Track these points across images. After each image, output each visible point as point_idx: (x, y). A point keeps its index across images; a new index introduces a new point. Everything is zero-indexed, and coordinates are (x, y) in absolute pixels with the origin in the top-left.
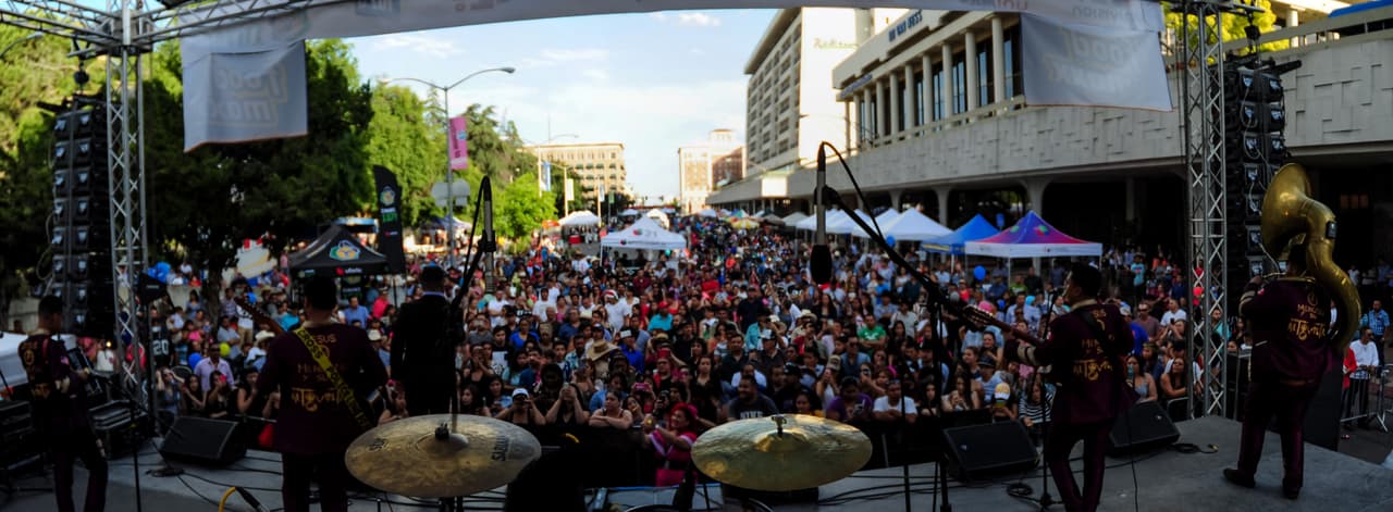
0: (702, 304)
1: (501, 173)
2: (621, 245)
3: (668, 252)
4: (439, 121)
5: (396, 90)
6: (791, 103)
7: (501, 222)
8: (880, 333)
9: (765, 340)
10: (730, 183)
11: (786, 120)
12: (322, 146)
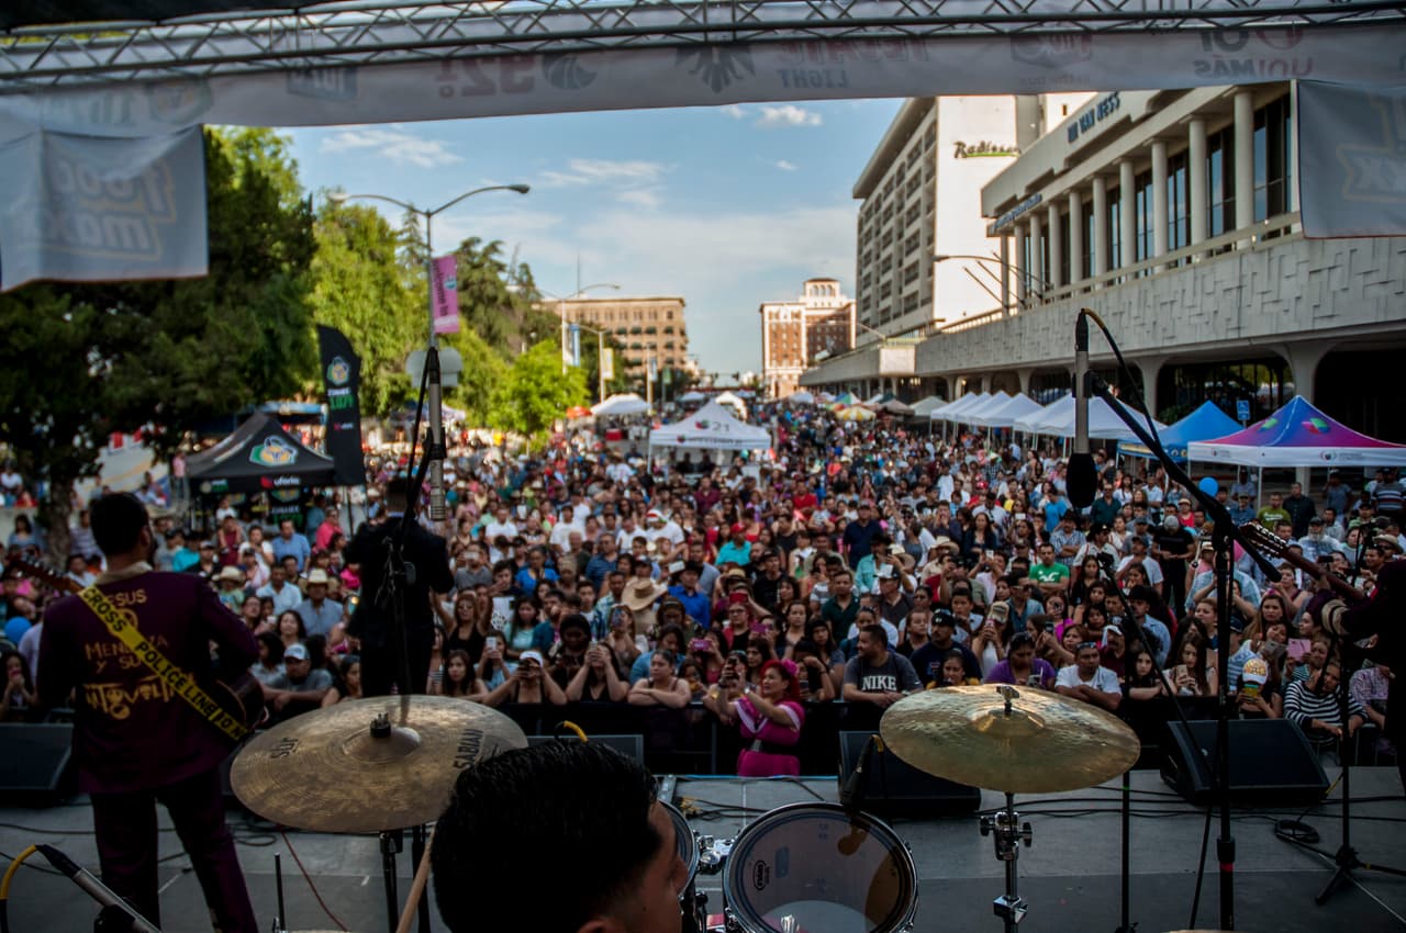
0: (793, 527)
1: (510, 339)
2: (677, 443)
3: (745, 453)
4: (420, 261)
5: (355, 211)
6: (922, 239)
7: (507, 410)
8: (1062, 573)
9: (883, 580)
10: (832, 356)
11: (915, 265)
12: (237, 293)
